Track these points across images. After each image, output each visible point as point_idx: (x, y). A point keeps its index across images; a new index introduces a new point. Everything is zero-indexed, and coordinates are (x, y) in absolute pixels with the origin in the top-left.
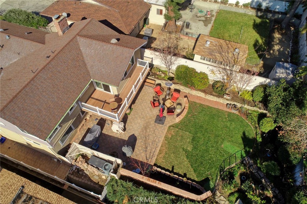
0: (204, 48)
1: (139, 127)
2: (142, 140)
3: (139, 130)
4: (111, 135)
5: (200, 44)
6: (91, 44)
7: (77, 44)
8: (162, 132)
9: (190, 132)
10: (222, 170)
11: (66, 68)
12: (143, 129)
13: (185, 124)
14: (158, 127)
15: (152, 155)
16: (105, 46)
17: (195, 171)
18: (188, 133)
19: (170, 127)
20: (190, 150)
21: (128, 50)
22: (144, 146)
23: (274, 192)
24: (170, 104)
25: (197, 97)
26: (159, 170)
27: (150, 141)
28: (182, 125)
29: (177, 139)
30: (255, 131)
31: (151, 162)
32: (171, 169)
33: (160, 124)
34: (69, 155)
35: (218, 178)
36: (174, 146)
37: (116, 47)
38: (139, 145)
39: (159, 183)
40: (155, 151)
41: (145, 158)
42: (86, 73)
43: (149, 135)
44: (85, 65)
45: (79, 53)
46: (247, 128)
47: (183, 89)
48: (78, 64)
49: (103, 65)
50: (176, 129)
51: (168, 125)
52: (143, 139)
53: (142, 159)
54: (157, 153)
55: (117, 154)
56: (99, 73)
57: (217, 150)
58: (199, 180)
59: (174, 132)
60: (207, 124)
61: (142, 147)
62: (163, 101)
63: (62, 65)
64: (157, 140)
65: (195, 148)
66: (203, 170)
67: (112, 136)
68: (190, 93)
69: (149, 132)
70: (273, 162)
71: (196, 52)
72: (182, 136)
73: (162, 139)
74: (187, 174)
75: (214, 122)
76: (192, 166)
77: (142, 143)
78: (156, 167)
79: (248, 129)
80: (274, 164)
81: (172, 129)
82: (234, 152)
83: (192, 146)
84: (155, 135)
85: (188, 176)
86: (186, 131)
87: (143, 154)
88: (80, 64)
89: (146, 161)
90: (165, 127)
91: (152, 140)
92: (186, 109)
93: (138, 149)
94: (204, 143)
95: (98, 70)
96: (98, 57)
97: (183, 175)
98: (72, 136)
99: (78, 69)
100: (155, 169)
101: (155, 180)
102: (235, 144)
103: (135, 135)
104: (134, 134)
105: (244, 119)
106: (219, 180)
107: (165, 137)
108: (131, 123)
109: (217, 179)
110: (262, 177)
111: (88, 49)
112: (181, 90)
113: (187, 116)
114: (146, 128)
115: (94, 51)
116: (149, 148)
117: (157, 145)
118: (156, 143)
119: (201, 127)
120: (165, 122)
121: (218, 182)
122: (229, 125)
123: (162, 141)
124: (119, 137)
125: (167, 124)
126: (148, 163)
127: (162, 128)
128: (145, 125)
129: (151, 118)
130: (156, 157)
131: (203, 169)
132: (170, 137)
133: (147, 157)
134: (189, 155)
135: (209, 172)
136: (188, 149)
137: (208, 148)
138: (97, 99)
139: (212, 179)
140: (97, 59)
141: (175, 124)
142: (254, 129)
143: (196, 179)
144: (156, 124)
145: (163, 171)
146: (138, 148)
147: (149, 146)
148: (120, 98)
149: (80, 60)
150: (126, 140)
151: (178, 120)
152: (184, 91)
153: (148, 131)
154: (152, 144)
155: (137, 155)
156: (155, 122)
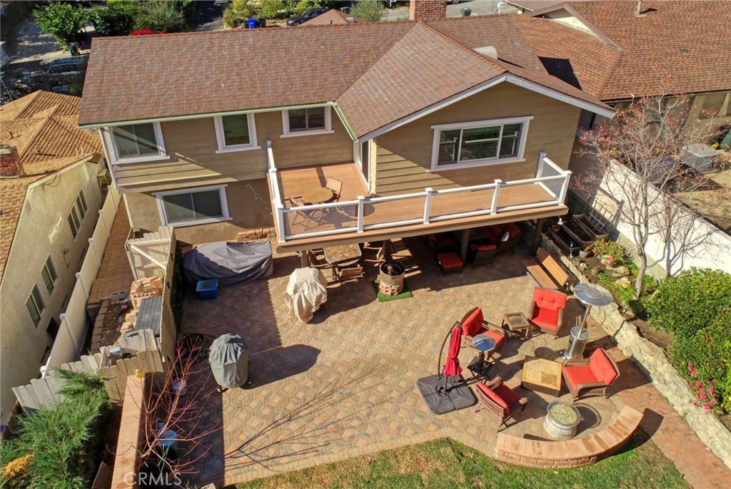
1: (357, 350)
2: (315, 386)
3: (348, 357)
8: (399, 428)
14: (409, 402)
19: (448, 441)
24: (549, 380)
27: (329, 410)
28: (501, 485)
31: (237, 467)
33: (429, 401)
40: (295, 454)
41: (243, 438)
51: (446, 432)
52: (323, 385)
53: (234, 432)
61: (286, 399)
87: (255, 422)
93: (266, 398)
103: (320, 355)
107: (383, 453)
108: (356, 323)
112: (655, 382)
114: (373, 369)
116: (293, 426)
117: (327, 444)
118: (332, 436)
120: (451, 415)
123: (355, 453)
125: (452, 426)
126: (228, 462)
127: (417, 421)
130: (267, 473)
132: (403, 471)
133: (253, 443)
144: (417, 391)
146: (271, 393)
147: (302, 421)
150: (281, 344)
152: (668, 394)
153: (367, 382)
154: (323, 426)
155: (240, 407)
156: (419, 380)
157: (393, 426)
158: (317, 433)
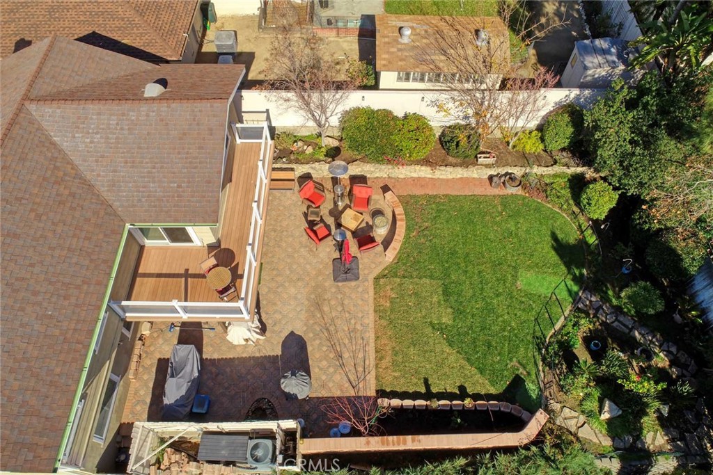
0: (400, 50)
1: (298, 310)
2: (320, 339)
3: (303, 316)
4: (232, 357)
5: (386, 40)
6: (86, 118)
7: (38, 129)
8: (362, 300)
9: (431, 277)
10: (540, 344)
11: (33, 215)
12: (312, 309)
13: (412, 258)
14: (347, 290)
15: (360, 369)
16: (131, 113)
17: (481, 371)
18: (427, 281)
19: (377, 279)
20: (450, 322)
21: (209, 105)
22: (332, 355)
23: (668, 353)
24: (356, 219)
25: (414, 180)
26: (396, 402)
27: (340, 334)
28: (404, 264)
29: (407, 305)
30: (574, 223)
31: (365, 389)
32: (423, 390)
33: (351, 280)
34: (136, 463)
35: (541, 368)
36: (407, 325)
37: (169, 107)
38: (317, 356)
39: (413, 441)
40: (364, 357)
41: (347, 385)
42: (102, 213)
43: (333, 320)
44: (91, 187)
45: (56, 155)
46: (555, 222)
47: (372, 169)
48: (67, 192)
49: (149, 172)
50: (395, 279)
51: (371, 277)
52: (321, 334)
53: (341, 390)
54: (371, 360)
55: (269, 401)
56: (143, 200)
57: (511, 298)
58: (501, 390)
59: (392, 289)
60: (463, 244)
61: (326, 358)
62: (333, 218)
63: (15, 209)
64: (359, 327)
65: (458, 313)
66: (498, 362)
67: (234, 358)
68: (393, 176)
69: (331, 312)
70: (642, 283)
71: (384, 65)
72: (416, 294)
73: (370, 319)
74: (466, 385)
75: (478, 232)
76: (468, 360)
77: (325, 348)
78: (386, 400)
79: (558, 223)
80: (645, 288)
81: (385, 285)
82: (551, 291)
83: (450, 310)
84: (347, 315)
85: (470, 391)
86: (420, 278)
87: (337, 377)
88: (74, 189)
89: (352, 393)
90: (366, 284)
91: (346, 329)
92: (401, 220)
93: (321, 369)
94: (474, 292)
95: (139, 192)
96: (121, 151)
97: (458, 392)
98: (120, 400)
99: (71, 208)
100: (386, 404)
101: (401, 437)
102: (545, 271)
103: (296, 332)
104: (292, 332)
105: (539, 201)
106: (543, 371)
107: (375, 311)
108: (275, 304)
109: (539, 371)
110: (630, 326)
111: (80, 135)
112: (368, 176)
113: (407, 237)
114: (317, 305)
115: (101, 137)
116: (346, 355)
117: (363, 339)
118: (358, 335)
119: (453, 253)
120: (361, 272)
121: (545, 376)
122: (513, 228)
123: (372, 325)
124: (257, 355)
125: (368, 274)
126: (360, 394)
127: (360, 289)
128: (313, 296)
129: (320, 272)
130: (373, 373)
131: (498, 358)
132: (388, 305)
133: (352, 379)
134: (451, 337)
135: (514, 359)
136: (444, 320)
137: (489, 300)
138: (159, 276)
139: (529, 374)
140: (122, 157)
141: (386, 269)
142: (571, 220)
143: (493, 391)
144: (340, 284)
145: (408, 403)
146: (318, 366)
147: (344, 350)
148: (225, 249)
149: (67, 178)
150: (277, 356)
151: (391, 255)
152: (377, 175)
153: (326, 309)
154: (350, 339)
155: (323, 386)
156: (334, 280)
157: (360, 302)
158: (354, 343)
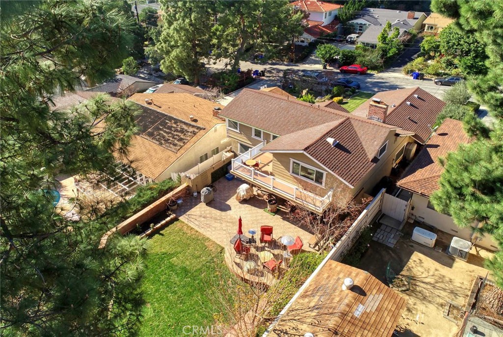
15: (192, 220)
18: (199, 267)
19: (223, 249)
20: (171, 259)
22: (208, 215)
26: (168, 219)
27: (213, 222)
29: (197, 251)
31: (184, 217)
32: (161, 232)
33: (233, 239)
36: (189, 244)
38: (213, 212)
40: (195, 224)
43: (221, 223)
50: (214, 255)
51: (226, 247)
54: (191, 224)
59: (211, 250)
64: (209, 229)
69: (226, 225)
72: (199, 257)
73: (208, 235)
77: (213, 215)
81: (216, 249)
84: (218, 229)
86: (204, 265)
87: (198, 212)
90: (225, 244)
91: (212, 225)
104: (231, 210)
107: (209, 238)
108: (249, 211)
117: (203, 227)
118: (206, 227)
123: (204, 233)
124: (233, 197)
127: (225, 240)
133: (192, 216)
134: (166, 256)
136: (175, 258)
141: (224, 255)
145: (163, 222)
150: (226, 202)
155: (200, 207)
157: (219, 236)
158: (204, 224)
